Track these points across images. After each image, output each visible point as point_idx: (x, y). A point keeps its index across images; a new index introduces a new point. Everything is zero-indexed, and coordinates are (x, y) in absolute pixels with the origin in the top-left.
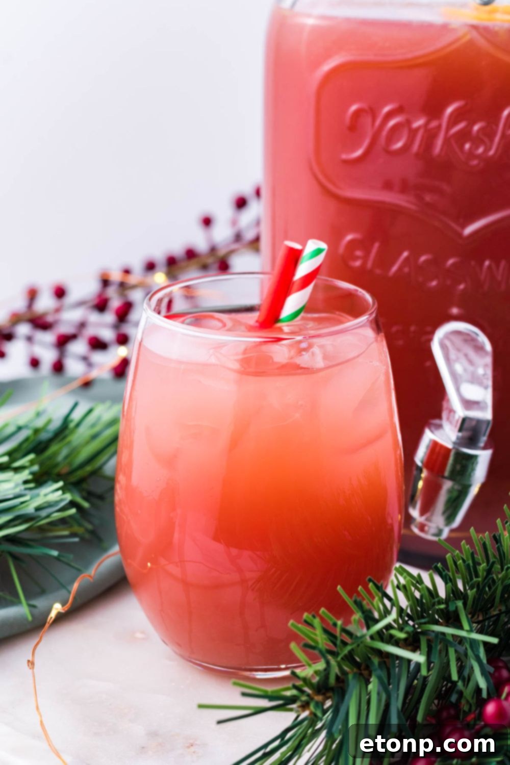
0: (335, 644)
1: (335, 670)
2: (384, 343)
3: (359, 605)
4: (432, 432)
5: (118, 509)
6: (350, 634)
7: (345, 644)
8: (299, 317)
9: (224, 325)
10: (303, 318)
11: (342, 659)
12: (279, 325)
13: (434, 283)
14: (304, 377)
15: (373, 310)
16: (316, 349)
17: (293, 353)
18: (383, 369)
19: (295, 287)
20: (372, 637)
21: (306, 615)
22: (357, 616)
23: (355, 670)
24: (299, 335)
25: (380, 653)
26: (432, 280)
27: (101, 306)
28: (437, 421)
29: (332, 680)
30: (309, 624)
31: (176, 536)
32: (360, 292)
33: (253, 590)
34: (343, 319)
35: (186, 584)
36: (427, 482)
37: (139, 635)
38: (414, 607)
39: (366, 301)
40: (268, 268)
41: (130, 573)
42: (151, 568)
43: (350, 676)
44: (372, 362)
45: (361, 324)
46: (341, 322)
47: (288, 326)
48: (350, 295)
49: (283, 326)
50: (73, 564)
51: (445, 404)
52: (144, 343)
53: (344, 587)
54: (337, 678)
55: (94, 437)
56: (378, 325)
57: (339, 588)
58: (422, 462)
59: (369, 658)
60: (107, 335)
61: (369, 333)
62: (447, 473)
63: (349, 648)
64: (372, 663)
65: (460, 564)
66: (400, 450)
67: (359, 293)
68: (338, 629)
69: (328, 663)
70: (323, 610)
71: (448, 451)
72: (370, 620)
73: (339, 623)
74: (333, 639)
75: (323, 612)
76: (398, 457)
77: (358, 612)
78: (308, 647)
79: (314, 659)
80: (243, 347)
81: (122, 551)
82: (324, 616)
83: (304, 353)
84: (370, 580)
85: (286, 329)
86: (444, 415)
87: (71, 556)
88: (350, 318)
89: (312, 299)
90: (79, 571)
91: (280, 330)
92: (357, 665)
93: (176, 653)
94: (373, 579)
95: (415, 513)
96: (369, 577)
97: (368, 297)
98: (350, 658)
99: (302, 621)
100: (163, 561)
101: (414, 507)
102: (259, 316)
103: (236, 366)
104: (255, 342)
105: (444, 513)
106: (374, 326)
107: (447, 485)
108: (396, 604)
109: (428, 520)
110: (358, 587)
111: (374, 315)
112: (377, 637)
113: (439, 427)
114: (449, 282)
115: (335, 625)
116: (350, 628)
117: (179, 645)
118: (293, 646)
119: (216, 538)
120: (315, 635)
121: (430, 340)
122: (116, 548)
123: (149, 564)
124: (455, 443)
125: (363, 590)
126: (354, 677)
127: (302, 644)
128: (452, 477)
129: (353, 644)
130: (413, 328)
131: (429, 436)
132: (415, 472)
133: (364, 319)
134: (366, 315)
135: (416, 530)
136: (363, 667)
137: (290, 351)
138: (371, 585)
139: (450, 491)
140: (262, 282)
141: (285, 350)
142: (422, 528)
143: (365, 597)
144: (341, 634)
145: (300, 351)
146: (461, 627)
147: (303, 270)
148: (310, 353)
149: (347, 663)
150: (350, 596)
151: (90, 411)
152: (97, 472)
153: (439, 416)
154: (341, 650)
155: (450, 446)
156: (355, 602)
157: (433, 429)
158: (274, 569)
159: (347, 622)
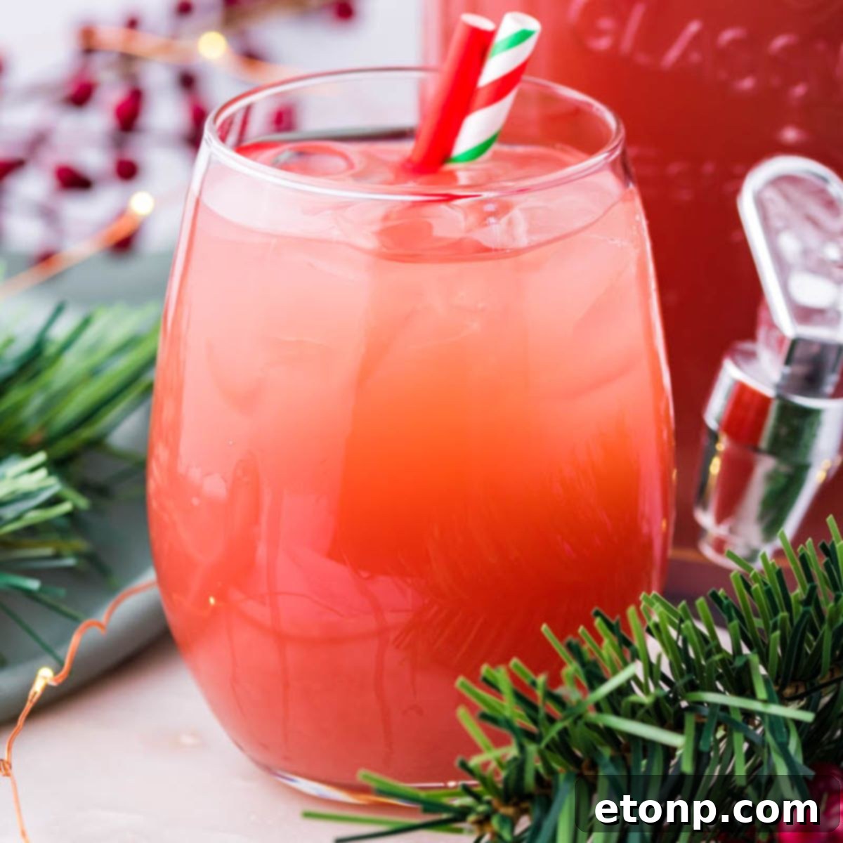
0: (535, 721)
1: (534, 764)
2: (638, 203)
3: (575, 651)
4: (737, 364)
5: (154, 504)
6: (560, 702)
7: (551, 720)
8: (487, 155)
9: (351, 165)
10: (497, 157)
11: (548, 747)
12: (449, 166)
13: (747, 83)
14: (490, 264)
15: (616, 143)
16: (516, 213)
17: (472, 219)
18: (633, 254)
19: (481, 98)
20: (598, 707)
21: (485, 669)
22: (571, 668)
23: (572, 768)
24: (487, 190)
25: (610, 734)
26: (742, 76)
27: (81, 96)
28: (747, 346)
29: (529, 779)
30: (491, 686)
31: (262, 551)
32: (598, 110)
33: (398, 647)
34: (566, 158)
35: (281, 638)
36: (728, 461)
37: (187, 740)
38: (674, 664)
39: (604, 124)
40: (433, 61)
41: (175, 621)
42: (215, 610)
43: (562, 777)
44: (612, 240)
45: (597, 168)
46: (563, 165)
47: (467, 170)
48: (577, 112)
49: (459, 170)
50: (65, 608)
51: (762, 315)
52: (206, 200)
53: (551, 626)
54: (538, 777)
55: (94, 372)
56: (625, 169)
57: (544, 628)
58: (719, 422)
59: (595, 749)
60: (94, 160)
61: (610, 183)
62: (764, 443)
63: (559, 726)
64: (600, 754)
65: (756, 589)
66: (667, 399)
67: (594, 110)
68: (539, 693)
69: (522, 748)
70: (515, 662)
71: (765, 401)
72: (594, 676)
73: (541, 679)
74: (532, 713)
75: (516, 665)
76: (662, 413)
77: (571, 662)
78: (488, 719)
79: (499, 742)
80: (380, 212)
81: (162, 580)
82: (515, 670)
83: (492, 220)
84: (597, 614)
85: (463, 178)
86: (762, 333)
87: (62, 592)
88: (581, 155)
89: (512, 120)
90: (76, 620)
91: (452, 176)
92: (576, 761)
93: (258, 763)
94: (602, 612)
95: (706, 518)
96: (596, 608)
97: (610, 118)
98: (562, 746)
99: (480, 679)
100: (236, 595)
101: (705, 507)
102: (414, 150)
103: (371, 243)
104: (403, 202)
105: (762, 517)
106: (620, 169)
107: (765, 465)
108: (641, 654)
109: (732, 531)
110: (578, 627)
111: (618, 152)
112: (604, 706)
113: (751, 356)
114: (775, 81)
115: (534, 684)
116: (560, 691)
117: (265, 747)
118: (462, 714)
119: (334, 554)
120: (503, 706)
121: (737, 191)
122: (150, 576)
123: (212, 601)
124: (778, 387)
125: (587, 632)
126: (568, 779)
127: (477, 713)
128: (774, 451)
129: (565, 718)
130: (709, 168)
131: (731, 373)
132: (705, 441)
133: (600, 158)
134: (604, 153)
135: (708, 552)
136: (585, 764)
137: (466, 217)
138: (598, 622)
139: (771, 477)
140: (422, 86)
141: (459, 215)
142: (720, 546)
143: (584, 638)
144: (544, 704)
145: (483, 219)
146: (752, 695)
147: (495, 68)
148: (504, 220)
149: (559, 758)
150: (561, 637)
151: (86, 323)
152: (97, 444)
153: (751, 335)
154: (548, 730)
155: (769, 392)
156: (570, 647)
157: (739, 358)
158: (435, 608)
159: (555, 680)
